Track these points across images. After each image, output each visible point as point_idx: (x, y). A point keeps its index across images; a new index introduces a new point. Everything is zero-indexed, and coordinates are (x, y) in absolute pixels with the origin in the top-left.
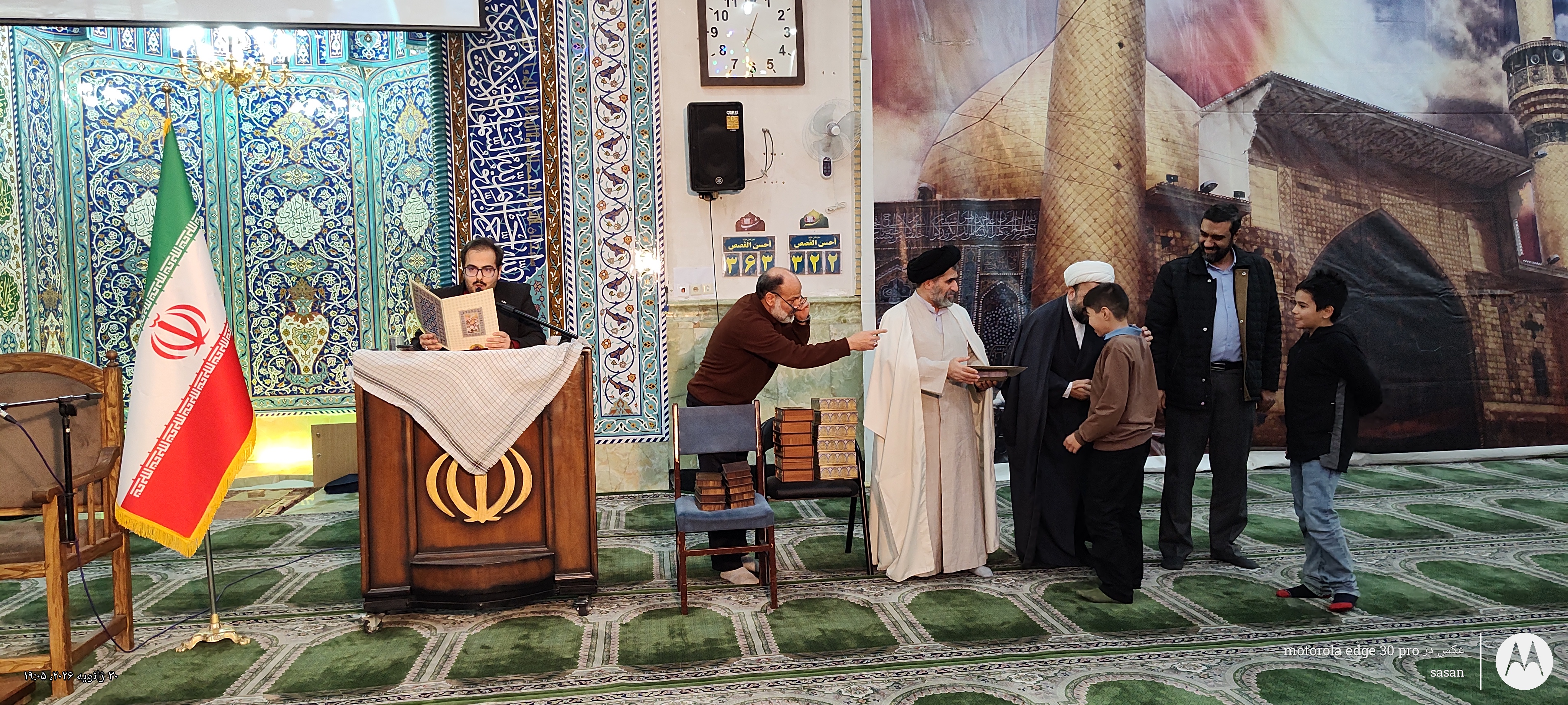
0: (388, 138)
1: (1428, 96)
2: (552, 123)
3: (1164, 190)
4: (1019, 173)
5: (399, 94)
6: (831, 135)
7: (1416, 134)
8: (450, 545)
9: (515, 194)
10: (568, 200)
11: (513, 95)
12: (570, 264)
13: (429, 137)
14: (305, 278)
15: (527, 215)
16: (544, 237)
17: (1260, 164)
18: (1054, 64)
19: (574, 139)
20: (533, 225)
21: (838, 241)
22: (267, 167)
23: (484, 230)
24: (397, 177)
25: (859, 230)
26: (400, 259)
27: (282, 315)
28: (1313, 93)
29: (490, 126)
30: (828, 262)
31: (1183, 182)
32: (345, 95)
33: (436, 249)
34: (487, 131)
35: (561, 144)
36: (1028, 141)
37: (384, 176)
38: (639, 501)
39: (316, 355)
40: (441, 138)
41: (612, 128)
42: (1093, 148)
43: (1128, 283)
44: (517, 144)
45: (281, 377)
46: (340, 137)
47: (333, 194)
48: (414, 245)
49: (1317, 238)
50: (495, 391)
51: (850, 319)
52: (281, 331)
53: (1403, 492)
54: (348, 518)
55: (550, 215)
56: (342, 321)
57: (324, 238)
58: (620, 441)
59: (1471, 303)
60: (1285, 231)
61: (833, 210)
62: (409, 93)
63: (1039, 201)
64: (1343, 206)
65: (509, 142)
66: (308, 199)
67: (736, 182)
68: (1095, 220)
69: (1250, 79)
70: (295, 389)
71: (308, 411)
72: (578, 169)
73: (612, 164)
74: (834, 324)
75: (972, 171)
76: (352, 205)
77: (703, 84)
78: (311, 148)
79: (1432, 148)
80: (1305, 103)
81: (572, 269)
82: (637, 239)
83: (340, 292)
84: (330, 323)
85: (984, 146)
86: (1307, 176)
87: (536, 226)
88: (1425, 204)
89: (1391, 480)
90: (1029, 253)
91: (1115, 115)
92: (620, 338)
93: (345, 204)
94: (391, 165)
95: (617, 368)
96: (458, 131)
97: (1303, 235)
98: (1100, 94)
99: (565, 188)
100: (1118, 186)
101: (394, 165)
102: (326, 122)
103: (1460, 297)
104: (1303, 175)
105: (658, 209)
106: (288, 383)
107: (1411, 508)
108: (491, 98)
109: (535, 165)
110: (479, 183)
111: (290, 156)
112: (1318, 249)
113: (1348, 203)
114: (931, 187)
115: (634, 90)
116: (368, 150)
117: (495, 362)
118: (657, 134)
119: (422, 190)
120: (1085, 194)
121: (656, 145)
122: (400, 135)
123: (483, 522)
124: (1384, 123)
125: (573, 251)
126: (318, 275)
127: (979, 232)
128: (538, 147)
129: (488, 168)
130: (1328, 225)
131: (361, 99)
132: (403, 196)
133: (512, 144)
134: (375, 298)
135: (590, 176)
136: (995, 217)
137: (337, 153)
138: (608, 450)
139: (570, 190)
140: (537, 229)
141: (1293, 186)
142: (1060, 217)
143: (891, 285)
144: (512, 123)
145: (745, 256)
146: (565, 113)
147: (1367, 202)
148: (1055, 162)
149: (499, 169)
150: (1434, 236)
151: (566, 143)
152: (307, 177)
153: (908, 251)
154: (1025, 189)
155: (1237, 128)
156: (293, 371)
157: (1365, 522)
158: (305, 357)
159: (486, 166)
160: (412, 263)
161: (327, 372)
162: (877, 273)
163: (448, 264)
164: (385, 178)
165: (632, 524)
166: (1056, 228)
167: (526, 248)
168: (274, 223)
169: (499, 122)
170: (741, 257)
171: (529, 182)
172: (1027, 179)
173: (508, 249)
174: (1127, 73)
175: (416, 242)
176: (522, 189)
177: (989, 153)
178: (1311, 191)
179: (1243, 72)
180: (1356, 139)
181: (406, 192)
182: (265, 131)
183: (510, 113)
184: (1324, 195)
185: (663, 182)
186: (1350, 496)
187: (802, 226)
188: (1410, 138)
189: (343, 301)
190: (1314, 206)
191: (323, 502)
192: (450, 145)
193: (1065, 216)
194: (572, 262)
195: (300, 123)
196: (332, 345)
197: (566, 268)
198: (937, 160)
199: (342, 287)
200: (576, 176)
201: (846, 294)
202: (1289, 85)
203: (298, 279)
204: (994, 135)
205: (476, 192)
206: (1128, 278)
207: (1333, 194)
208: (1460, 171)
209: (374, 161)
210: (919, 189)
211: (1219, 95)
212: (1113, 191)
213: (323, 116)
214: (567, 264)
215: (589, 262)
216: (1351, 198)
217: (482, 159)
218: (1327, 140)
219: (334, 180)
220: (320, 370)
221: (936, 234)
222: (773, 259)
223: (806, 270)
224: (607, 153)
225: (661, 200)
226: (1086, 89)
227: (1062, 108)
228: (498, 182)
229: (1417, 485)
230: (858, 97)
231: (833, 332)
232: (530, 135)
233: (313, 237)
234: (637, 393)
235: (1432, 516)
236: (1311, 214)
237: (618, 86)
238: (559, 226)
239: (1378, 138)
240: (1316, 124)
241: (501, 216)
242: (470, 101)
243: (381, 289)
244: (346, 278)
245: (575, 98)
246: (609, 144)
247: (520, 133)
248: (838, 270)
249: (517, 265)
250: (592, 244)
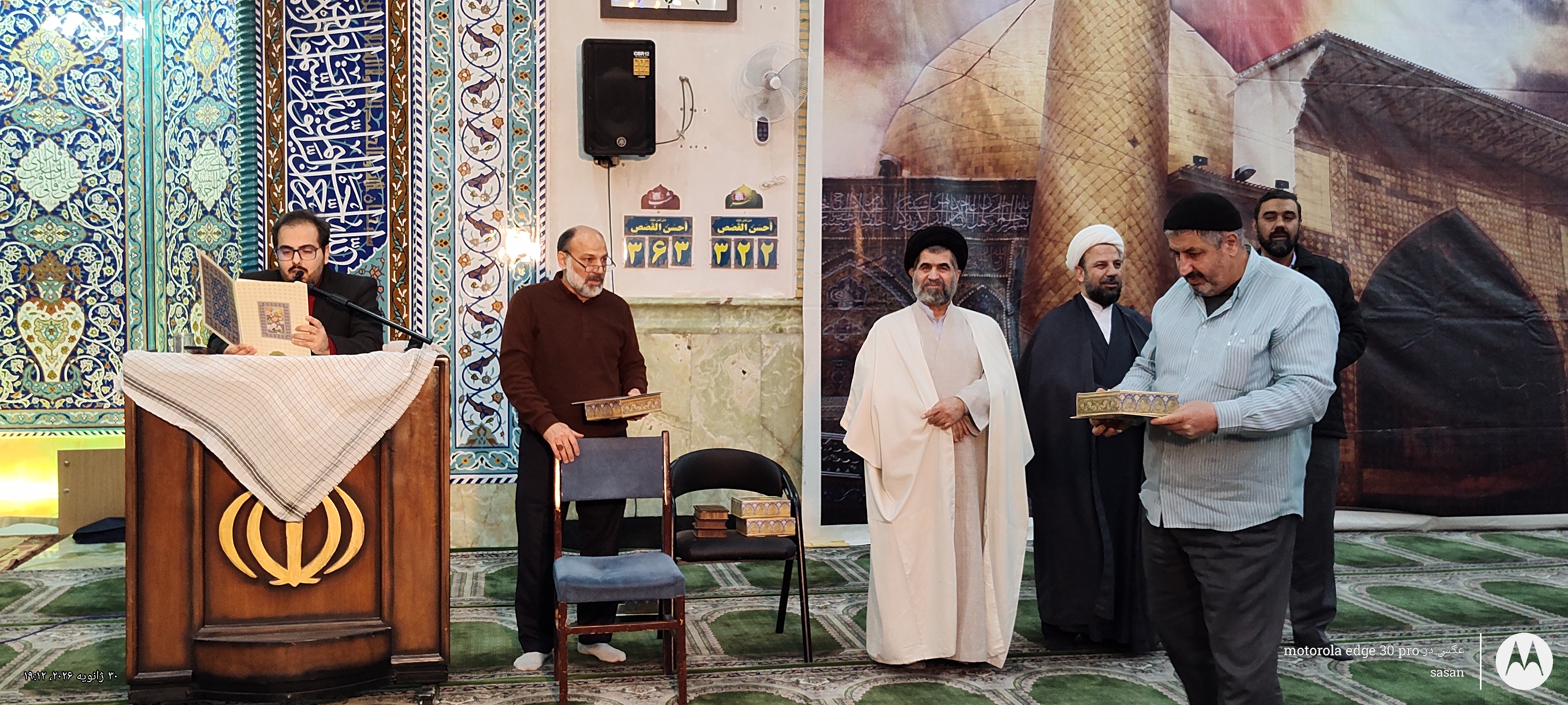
0: (174, 68)
1: (1517, 69)
2: (400, 58)
3: (1189, 175)
4: (1008, 148)
5: (192, 11)
6: (769, 88)
7: (1501, 116)
8: (248, 615)
9: (348, 150)
10: (420, 160)
11: (348, 18)
12: (419, 244)
13: (233, 71)
14: (54, 252)
15: (364, 178)
16: (385, 208)
17: (1308, 147)
18: (1056, 10)
19: (430, 81)
20: (370, 192)
21: (775, 227)
22: (8, 102)
23: (304, 196)
24: (185, 120)
25: (802, 212)
26: (185, 230)
27: (21, 301)
28: (1378, 59)
29: (317, 58)
30: (760, 252)
31: (1214, 166)
32: (118, 9)
33: (236, 219)
34: (311, 64)
35: (412, 85)
36: (1022, 106)
37: (167, 118)
38: (503, 560)
39: (66, 356)
40: (249, 70)
41: (482, 67)
42: (1103, 118)
43: (1143, 293)
44: (352, 83)
45: (17, 384)
46: (110, 65)
47: (96, 141)
48: (205, 213)
49: (1377, 242)
50: (318, 411)
51: (788, 327)
52: (20, 323)
53: (1477, 566)
54: (104, 577)
55: (394, 179)
56: (102, 311)
57: (83, 199)
58: (480, 480)
59: (1563, 329)
60: (1337, 233)
61: (769, 186)
62: (206, 9)
63: (1034, 183)
64: (1410, 204)
65: (342, 81)
66: (62, 147)
67: (644, 144)
68: (1104, 210)
69: (1299, 39)
70: (35, 401)
71: (53, 431)
72: (434, 120)
73: (480, 115)
74: (767, 334)
75: (950, 141)
76: (122, 156)
77: (602, 16)
78: (69, 78)
79: (1520, 134)
80: (1365, 71)
81: (423, 251)
82: (510, 214)
83: (102, 272)
84: (86, 313)
85: (966, 110)
86: (1367, 164)
87: (375, 193)
88: (1511, 204)
89: (1464, 551)
90: (1018, 250)
91: (1131, 77)
92: (484, 345)
93: (112, 154)
94: (177, 104)
95: (479, 384)
96: (272, 63)
97: (1359, 239)
98: (1113, 50)
99: (416, 144)
100: (1134, 167)
101: (182, 104)
102: (91, 44)
103: (1550, 322)
104: (1361, 162)
105: (539, 176)
106: (26, 393)
107: (1489, 586)
108: (317, 20)
109: (376, 112)
110: (298, 133)
111: (40, 88)
112: (1378, 257)
113: (1416, 200)
114: (895, 160)
115: (512, 19)
116: (147, 84)
117: (319, 372)
118: (541, 78)
119: (219, 140)
120: (1092, 176)
121: (539, 92)
122: (190, 64)
123: (295, 584)
124: (1463, 100)
125: (424, 228)
126: (72, 249)
127: (956, 221)
128: (382, 89)
129: (312, 113)
130: (1391, 227)
131: (140, 15)
132: (193, 146)
133: (345, 83)
134: (149, 281)
135: (450, 130)
136: (977, 202)
137: (104, 86)
138: (463, 492)
139: (423, 147)
140: (376, 197)
141: (1348, 176)
142: (1059, 204)
143: (841, 286)
144: (347, 55)
145: (653, 242)
146: (419, 45)
147: (1440, 199)
148: (1055, 134)
149: (327, 116)
150: (1521, 244)
151: (420, 84)
152: (61, 117)
153: (865, 243)
154: (1017, 167)
155: (1282, 100)
156: (34, 377)
157: (1431, 602)
158: (52, 358)
159: (309, 111)
160: (202, 237)
161: (79, 380)
162: (824, 269)
163: (254, 239)
164: (168, 122)
165: (492, 590)
166: (1054, 218)
167: (360, 222)
168: (14, 178)
169: (328, 53)
170: (647, 243)
171: (367, 134)
172: (1019, 154)
173: (336, 222)
174: (1147, 26)
175: (209, 209)
176: (358, 143)
177: (973, 119)
178: (1370, 182)
179: (1290, 30)
180: (1428, 120)
181: (197, 142)
182: (7, 53)
183: (344, 41)
184: (1387, 189)
185: (548, 141)
186: (1412, 569)
187: (728, 207)
188: (1494, 121)
189: (105, 285)
190: (1374, 203)
191: (71, 555)
192: (261, 81)
193: (1066, 204)
194: (423, 242)
195: (55, 45)
196: (89, 343)
197: (414, 250)
198: (905, 126)
199: (104, 266)
200: (432, 130)
201: (781, 294)
202: (1346, 48)
203: (45, 252)
204: (978, 96)
205: (295, 145)
206: (1143, 285)
207: (1399, 188)
208: (1554, 164)
209: (155, 98)
210: (881, 162)
211: (1260, 58)
212: (1127, 174)
213: (87, 37)
214: (415, 245)
215: (446, 243)
216: (1420, 193)
217: (304, 101)
218: (1392, 120)
219: (99, 122)
220: (70, 377)
221: (901, 222)
222: (690, 247)
223: (733, 262)
224: (473, 101)
225: (543, 164)
226: (1096, 43)
227: (1065, 66)
228: (325, 132)
229: (1495, 557)
230: (804, 41)
231: (766, 344)
232: (371, 72)
233: (67, 198)
234: (505, 418)
235: (1512, 597)
236: (1371, 211)
237: (491, 13)
238: (406, 194)
239: (1455, 120)
240: (1380, 99)
241: (328, 178)
242: (290, 23)
243: (157, 270)
244: (111, 254)
245: (433, 25)
246: (477, 89)
247: (358, 69)
248: (773, 264)
249: (349, 244)
250: (450, 219)
